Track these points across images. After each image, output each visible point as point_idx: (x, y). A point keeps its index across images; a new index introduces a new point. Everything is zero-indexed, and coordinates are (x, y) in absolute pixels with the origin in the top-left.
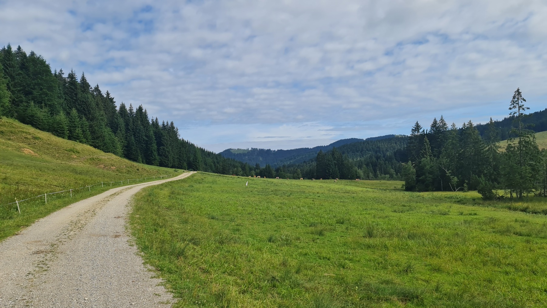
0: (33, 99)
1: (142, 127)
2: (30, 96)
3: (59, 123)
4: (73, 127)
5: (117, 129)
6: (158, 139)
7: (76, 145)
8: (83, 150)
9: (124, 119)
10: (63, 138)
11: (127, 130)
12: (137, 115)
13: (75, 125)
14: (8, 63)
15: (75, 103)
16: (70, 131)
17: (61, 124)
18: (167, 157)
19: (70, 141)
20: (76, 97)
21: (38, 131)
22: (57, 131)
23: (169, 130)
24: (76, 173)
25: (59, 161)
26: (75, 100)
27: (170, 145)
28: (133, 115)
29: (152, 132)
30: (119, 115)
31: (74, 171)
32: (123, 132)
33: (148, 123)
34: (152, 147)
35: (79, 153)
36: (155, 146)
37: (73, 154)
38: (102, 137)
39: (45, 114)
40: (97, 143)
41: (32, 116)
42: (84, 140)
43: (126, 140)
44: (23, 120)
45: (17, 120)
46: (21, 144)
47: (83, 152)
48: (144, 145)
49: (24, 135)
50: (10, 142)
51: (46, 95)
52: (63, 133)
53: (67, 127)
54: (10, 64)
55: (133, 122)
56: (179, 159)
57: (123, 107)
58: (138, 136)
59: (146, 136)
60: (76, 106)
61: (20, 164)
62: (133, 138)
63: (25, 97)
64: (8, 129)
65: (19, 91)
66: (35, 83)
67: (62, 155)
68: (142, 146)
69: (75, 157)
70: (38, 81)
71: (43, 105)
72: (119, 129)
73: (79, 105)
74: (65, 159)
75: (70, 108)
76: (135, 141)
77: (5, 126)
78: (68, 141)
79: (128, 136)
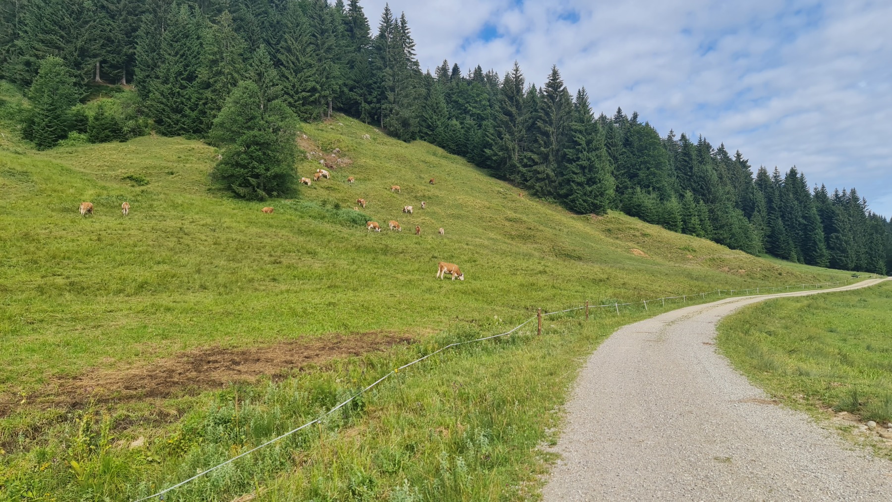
0: (639, 183)
1: (796, 202)
2: (636, 179)
3: (670, 213)
4: (688, 216)
5: (753, 209)
6: (825, 220)
7: (692, 240)
8: (700, 247)
9: (765, 192)
10: (676, 231)
11: (770, 209)
12: (786, 184)
13: (690, 212)
14: (610, 141)
15: (689, 180)
16: (684, 221)
17: (673, 214)
18: (844, 251)
19: (685, 235)
20: (691, 172)
21: (647, 225)
22: (668, 223)
23: (847, 203)
24: (692, 278)
25: (672, 264)
26: (690, 176)
27: (850, 231)
28: (780, 185)
29: (814, 211)
30: (755, 187)
31: (689, 276)
32: (764, 214)
33: (807, 195)
34: (815, 234)
35: (695, 251)
36: (820, 234)
37: (688, 253)
38: (727, 225)
39: (653, 202)
40: (721, 234)
41: (638, 206)
42: (702, 233)
43: (769, 226)
44: (629, 212)
45: (622, 212)
46: (630, 244)
47: (700, 251)
48: (801, 233)
49: (632, 231)
50: (618, 242)
51: (654, 174)
52: (675, 225)
53: (680, 217)
54: (612, 142)
55: (781, 196)
56: (870, 254)
57: (763, 174)
58: (788, 217)
59: (804, 217)
60: (691, 184)
61: (631, 268)
62: (780, 221)
63: (630, 181)
64: (615, 226)
65: (623, 174)
66: (641, 162)
67: (675, 255)
68: (798, 234)
69: (691, 257)
70: (645, 158)
71: (651, 189)
72: (756, 209)
73: (695, 182)
74: (679, 260)
75: (684, 188)
76: (784, 227)
77: (611, 222)
78: (682, 235)
79: (772, 219)
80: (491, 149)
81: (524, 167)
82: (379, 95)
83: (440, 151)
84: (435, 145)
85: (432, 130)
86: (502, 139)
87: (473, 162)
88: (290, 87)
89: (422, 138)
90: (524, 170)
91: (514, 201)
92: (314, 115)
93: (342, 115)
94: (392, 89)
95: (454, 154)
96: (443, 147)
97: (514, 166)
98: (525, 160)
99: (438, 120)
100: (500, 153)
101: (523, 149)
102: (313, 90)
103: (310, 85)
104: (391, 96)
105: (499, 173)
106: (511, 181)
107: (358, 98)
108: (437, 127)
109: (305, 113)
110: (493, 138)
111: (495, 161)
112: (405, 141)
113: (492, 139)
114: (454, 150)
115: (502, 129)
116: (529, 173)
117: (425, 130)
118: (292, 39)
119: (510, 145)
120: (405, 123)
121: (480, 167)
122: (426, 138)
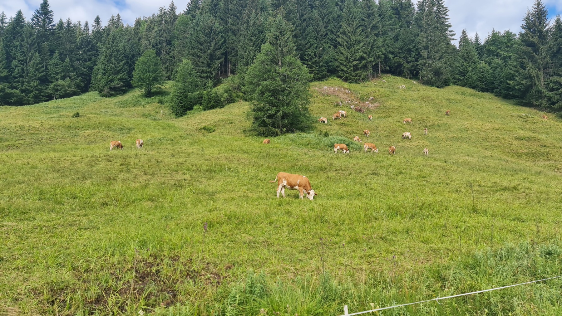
80: (514, 79)
81: (551, 91)
82: (417, 55)
83: (469, 90)
84: (467, 87)
85: (464, 76)
86: (525, 69)
87: (500, 96)
88: (344, 59)
89: (455, 83)
90: (550, 94)
91: (535, 123)
92: (362, 77)
93: (389, 75)
94: (426, 48)
95: (484, 91)
96: (473, 88)
97: (540, 92)
98: (551, 85)
99: (469, 66)
100: (523, 82)
101: (547, 75)
102: (362, 58)
103: (359, 55)
104: (425, 53)
105: (524, 101)
106: (538, 107)
107: (401, 60)
108: (468, 72)
109: (356, 76)
110: (516, 69)
111: (519, 90)
112: (438, 87)
113: (514, 71)
114: (483, 88)
115: (524, 60)
116: (556, 97)
117: (458, 77)
118: (346, 25)
119: (534, 73)
120: (437, 73)
121: (507, 99)
122: (458, 83)
